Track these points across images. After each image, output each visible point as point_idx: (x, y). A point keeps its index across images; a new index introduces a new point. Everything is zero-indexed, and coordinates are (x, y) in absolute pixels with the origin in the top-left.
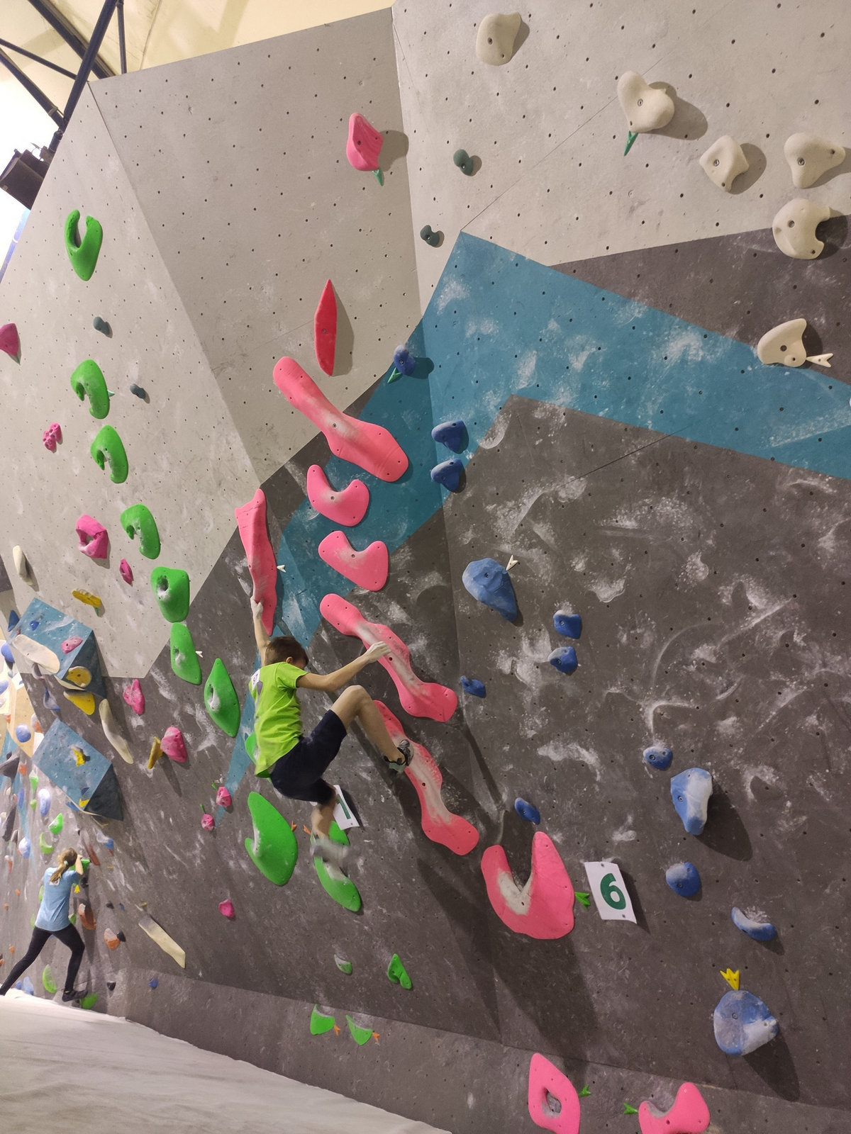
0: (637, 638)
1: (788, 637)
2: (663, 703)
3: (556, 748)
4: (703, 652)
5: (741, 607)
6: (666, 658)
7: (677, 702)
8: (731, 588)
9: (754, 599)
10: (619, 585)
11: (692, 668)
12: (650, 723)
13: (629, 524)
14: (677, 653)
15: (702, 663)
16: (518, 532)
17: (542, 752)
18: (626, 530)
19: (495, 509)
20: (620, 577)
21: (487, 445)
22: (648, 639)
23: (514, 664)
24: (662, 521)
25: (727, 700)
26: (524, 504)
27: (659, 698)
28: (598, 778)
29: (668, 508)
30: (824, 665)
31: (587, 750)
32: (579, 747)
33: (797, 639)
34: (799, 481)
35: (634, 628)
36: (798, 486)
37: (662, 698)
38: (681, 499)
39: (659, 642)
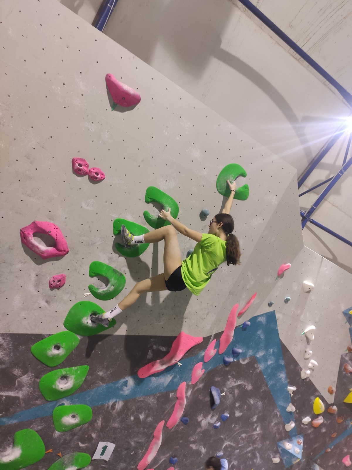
0: (235, 427)
1: (257, 438)
2: (229, 443)
3: (196, 446)
4: (244, 435)
5: (255, 429)
6: (237, 434)
7: (232, 444)
8: (256, 425)
9: (258, 429)
10: (241, 414)
11: (240, 438)
12: (223, 447)
13: (252, 402)
14: (239, 434)
15: (242, 437)
16: (231, 388)
17: (191, 445)
18: (250, 403)
19: (230, 378)
20: (242, 412)
21: (241, 362)
22: (237, 428)
23: (203, 419)
24: (257, 405)
25: (241, 446)
26: (237, 382)
27: (229, 441)
28: (202, 456)
29: (260, 404)
30: (258, 445)
31: (204, 448)
32: (203, 447)
33: (258, 439)
34: (277, 412)
35: (236, 424)
36: (276, 413)
37: (230, 442)
38: (263, 403)
39: (239, 430)
